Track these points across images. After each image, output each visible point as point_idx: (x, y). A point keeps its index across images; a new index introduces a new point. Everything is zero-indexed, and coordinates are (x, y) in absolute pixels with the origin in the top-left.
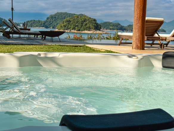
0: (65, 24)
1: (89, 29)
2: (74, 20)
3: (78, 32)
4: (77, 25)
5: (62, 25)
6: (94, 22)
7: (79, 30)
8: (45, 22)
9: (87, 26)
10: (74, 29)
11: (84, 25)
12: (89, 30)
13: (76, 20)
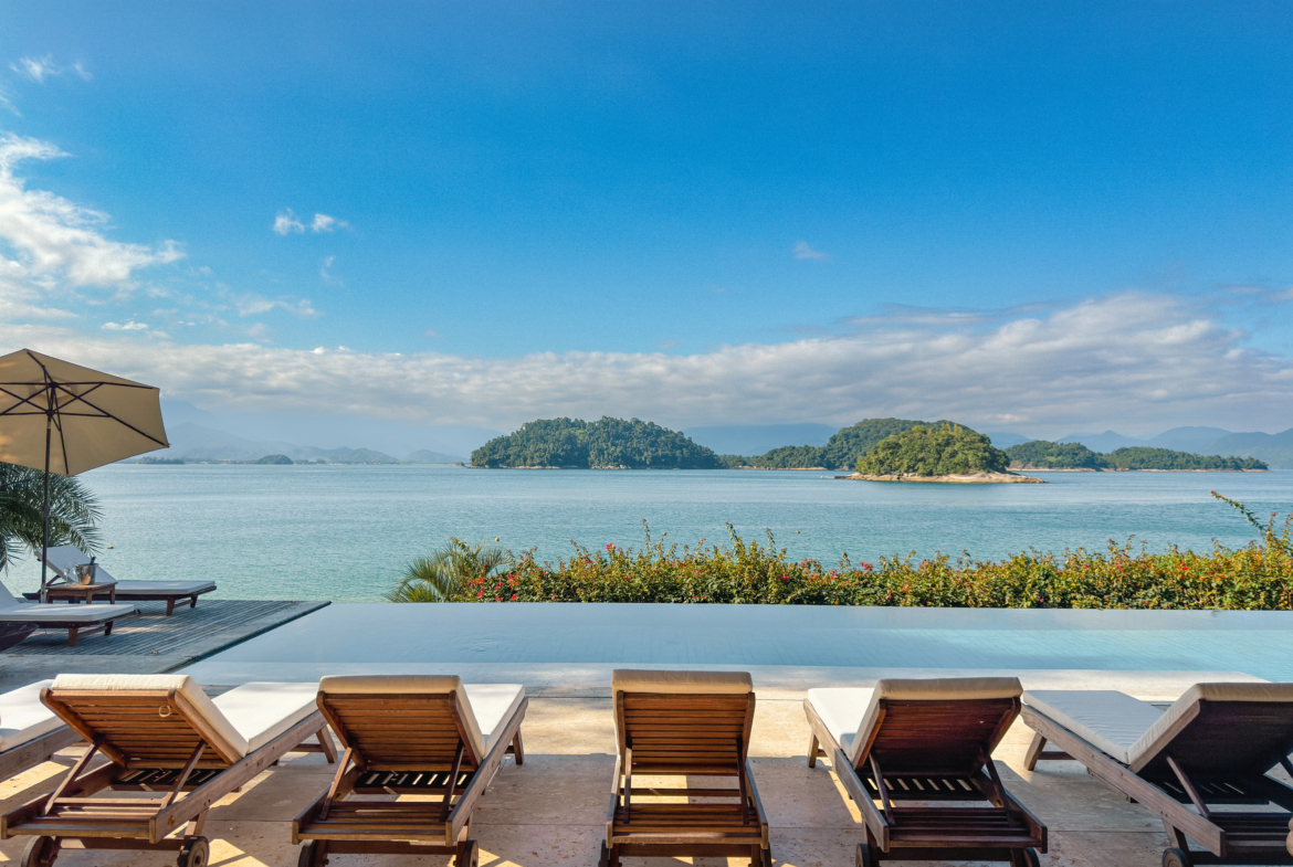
0: (882, 455)
1: (965, 468)
2: (911, 441)
3: (927, 479)
4: (920, 456)
5: (874, 459)
6: (981, 445)
7: (930, 474)
8: (826, 452)
9: (956, 460)
11: (945, 455)
12: (965, 473)
13: (919, 442)
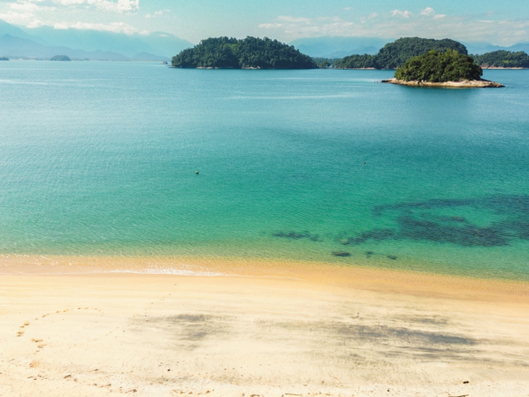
1: (457, 78)
2: (427, 60)
3: (434, 84)
4: (432, 70)
5: (405, 71)
7: (437, 81)
8: (376, 58)
9: (453, 72)
10: (426, 78)
11: (446, 70)
12: (456, 81)
13: (433, 61)
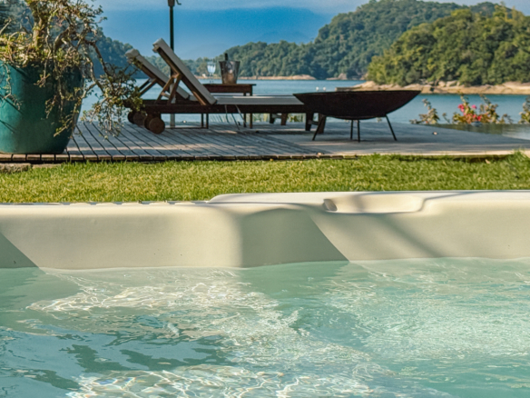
1: (528, 73)
2: (451, 32)
3: (473, 90)
5: (395, 61)
7: (478, 82)
8: (313, 51)
9: (515, 61)
10: (451, 75)
11: (500, 54)
12: (528, 81)
